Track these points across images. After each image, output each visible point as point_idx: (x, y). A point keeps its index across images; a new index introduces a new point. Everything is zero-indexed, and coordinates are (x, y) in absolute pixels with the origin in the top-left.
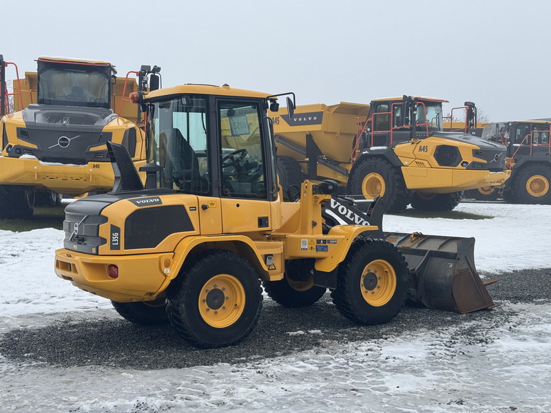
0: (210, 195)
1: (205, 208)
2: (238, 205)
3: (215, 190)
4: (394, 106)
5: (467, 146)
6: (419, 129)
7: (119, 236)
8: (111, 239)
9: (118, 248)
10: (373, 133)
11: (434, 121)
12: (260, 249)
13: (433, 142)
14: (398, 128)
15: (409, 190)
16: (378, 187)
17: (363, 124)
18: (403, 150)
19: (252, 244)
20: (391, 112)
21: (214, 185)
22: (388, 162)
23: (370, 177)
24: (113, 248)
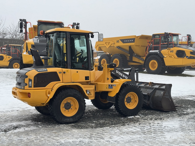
0: (67, 68)
1: (64, 73)
2: (77, 72)
3: (69, 66)
4: (161, 36)
5: (188, 50)
6: (170, 44)
7: (32, 83)
8: (29, 84)
9: (31, 87)
10: (153, 46)
11: (176, 41)
12: (84, 88)
13: (175, 49)
14: (163, 44)
15: (166, 66)
16: (155, 65)
17: (150, 42)
18: (164, 52)
19: (82, 86)
20: (160, 38)
21: (68, 65)
22: (159, 56)
23: (152, 61)
24: (29, 87)
